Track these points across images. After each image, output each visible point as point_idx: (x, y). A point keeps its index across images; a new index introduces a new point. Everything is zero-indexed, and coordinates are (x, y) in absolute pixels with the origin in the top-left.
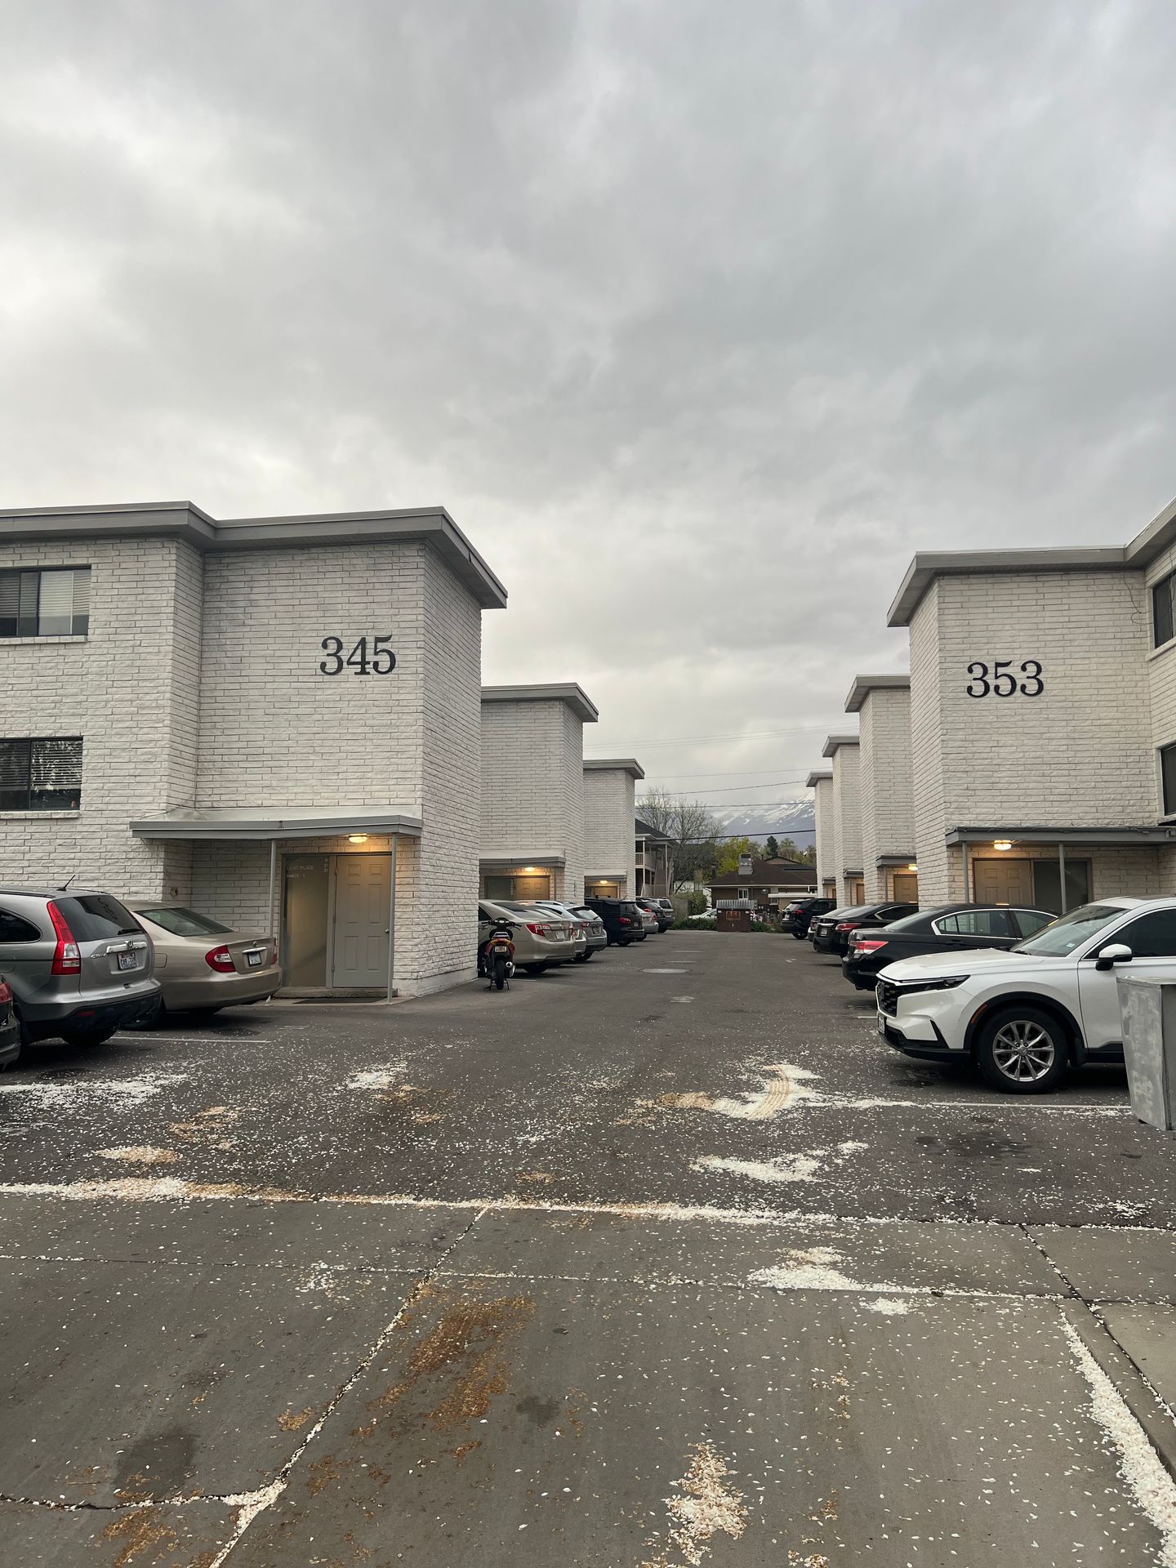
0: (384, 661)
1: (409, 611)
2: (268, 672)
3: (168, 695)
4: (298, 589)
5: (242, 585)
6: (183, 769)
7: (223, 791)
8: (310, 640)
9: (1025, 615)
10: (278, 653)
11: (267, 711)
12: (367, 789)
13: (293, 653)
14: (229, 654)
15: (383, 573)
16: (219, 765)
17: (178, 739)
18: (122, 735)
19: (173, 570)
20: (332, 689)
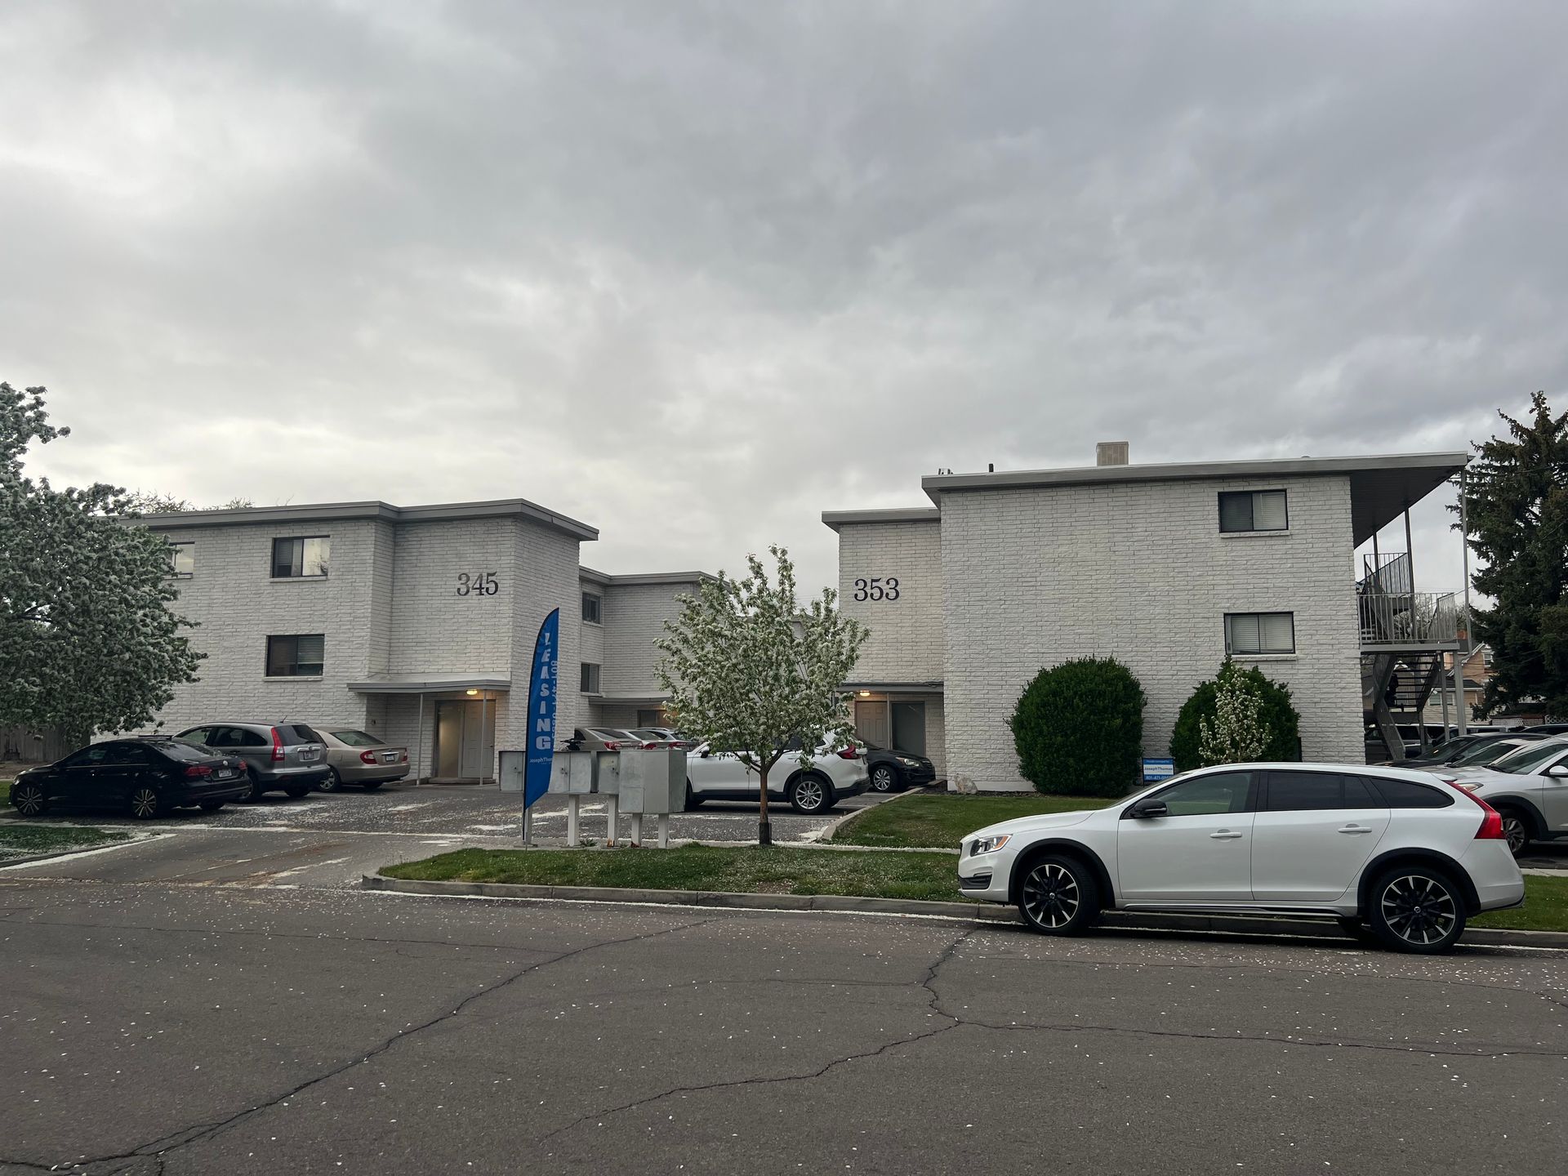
0: (492, 587)
1: (506, 558)
2: (430, 594)
3: (370, 610)
4: (446, 545)
5: (415, 543)
6: (380, 651)
7: (403, 664)
8: (452, 575)
9: (889, 549)
10: (435, 583)
11: (429, 617)
12: (481, 662)
13: (443, 583)
14: (408, 584)
15: (492, 536)
16: (401, 649)
17: (376, 635)
18: (345, 633)
19: (373, 538)
20: (463, 604)
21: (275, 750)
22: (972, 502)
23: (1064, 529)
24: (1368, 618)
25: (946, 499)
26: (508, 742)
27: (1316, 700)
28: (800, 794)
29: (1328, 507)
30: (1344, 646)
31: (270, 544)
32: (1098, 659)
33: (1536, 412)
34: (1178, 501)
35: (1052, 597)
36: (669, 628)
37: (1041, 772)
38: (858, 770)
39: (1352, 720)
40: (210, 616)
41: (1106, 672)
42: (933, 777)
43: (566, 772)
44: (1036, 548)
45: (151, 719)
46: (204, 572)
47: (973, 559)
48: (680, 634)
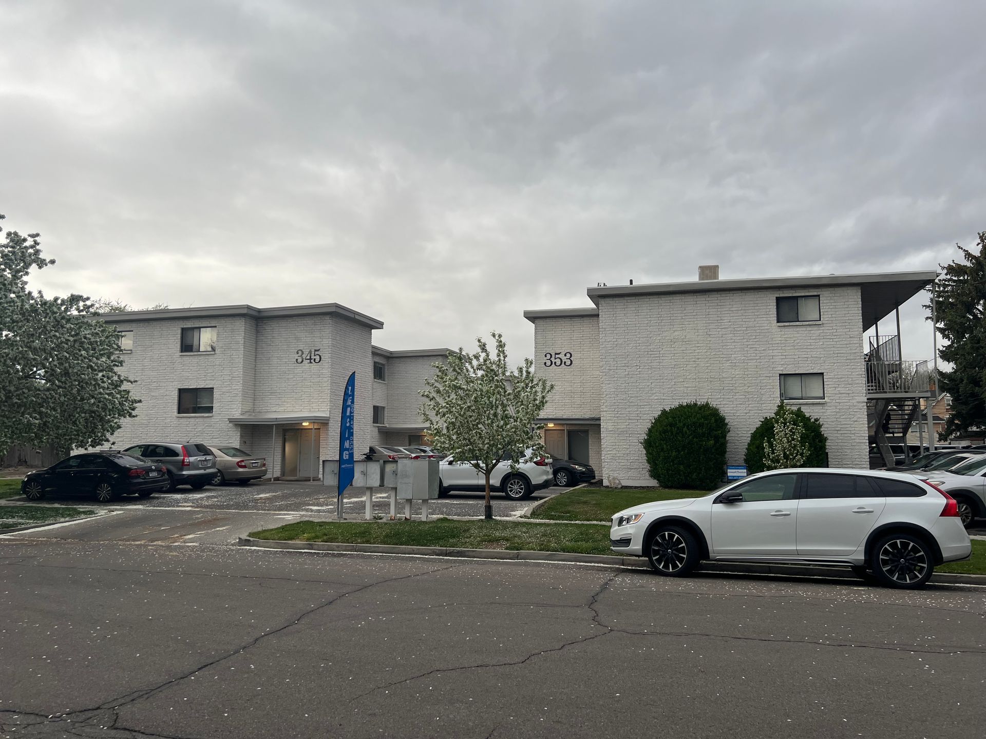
0: (317, 358)
1: (326, 340)
2: (279, 363)
3: (242, 373)
4: (288, 332)
5: (269, 331)
6: (248, 398)
7: (263, 406)
8: (293, 351)
9: (566, 334)
10: (282, 356)
11: (278, 377)
12: (311, 405)
13: (287, 356)
14: (265, 356)
15: (318, 326)
16: (261, 397)
17: (246, 388)
18: (227, 387)
19: (244, 328)
20: (299, 369)
21: (184, 459)
22: (619, 304)
23: (677, 321)
24: (872, 377)
25: (602, 302)
26: (328, 454)
27: (838, 429)
28: (510, 487)
29: (846, 306)
30: (856, 394)
31: (179, 331)
32: (699, 403)
33: (981, 245)
34: (751, 302)
35: (670, 364)
36: (428, 383)
37: (662, 474)
38: (547, 473)
39: (861, 441)
40: (143, 376)
41: (704, 411)
42: (594, 477)
43: (364, 474)
44: (659, 333)
45: (107, 440)
46: (139, 349)
47: (619, 340)
48: (435, 387)
